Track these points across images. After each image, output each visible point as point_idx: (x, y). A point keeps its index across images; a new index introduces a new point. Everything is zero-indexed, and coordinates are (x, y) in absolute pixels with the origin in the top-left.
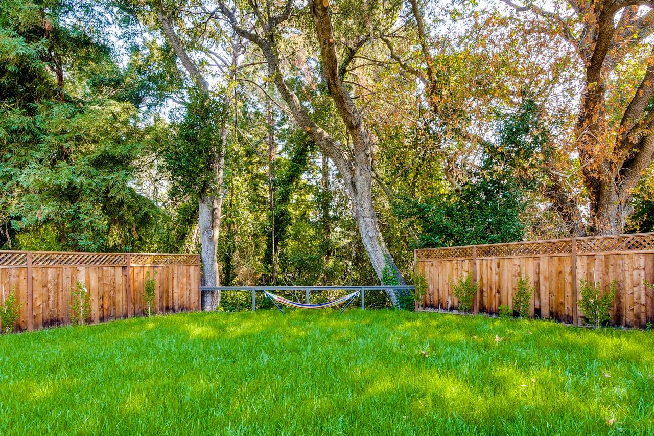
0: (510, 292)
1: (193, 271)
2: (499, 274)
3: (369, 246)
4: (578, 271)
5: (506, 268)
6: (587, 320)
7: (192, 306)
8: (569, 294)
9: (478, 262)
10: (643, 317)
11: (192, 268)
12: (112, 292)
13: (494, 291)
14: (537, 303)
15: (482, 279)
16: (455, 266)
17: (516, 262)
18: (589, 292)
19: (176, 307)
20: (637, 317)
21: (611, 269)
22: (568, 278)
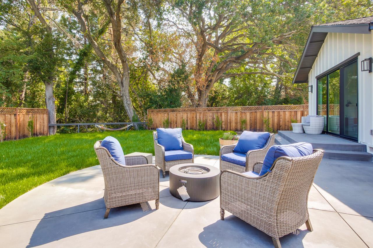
0: (180, 123)
1: (45, 117)
2: (176, 118)
3: (127, 107)
4: (197, 117)
5: (178, 116)
6: (199, 130)
7: (45, 133)
8: (195, 123)
9: (170, 114)
10: (211, 128)
11: (45, 115)
12: (9, 127)
13: (175, 123)
14: (187, 126)
15: (171, 119)
16: (162, 115)
17: (181, 114)
18: (200, 122)
19: (38, 134)
20: (210, 128)
21: (205, 116)
22: (195, 119)
